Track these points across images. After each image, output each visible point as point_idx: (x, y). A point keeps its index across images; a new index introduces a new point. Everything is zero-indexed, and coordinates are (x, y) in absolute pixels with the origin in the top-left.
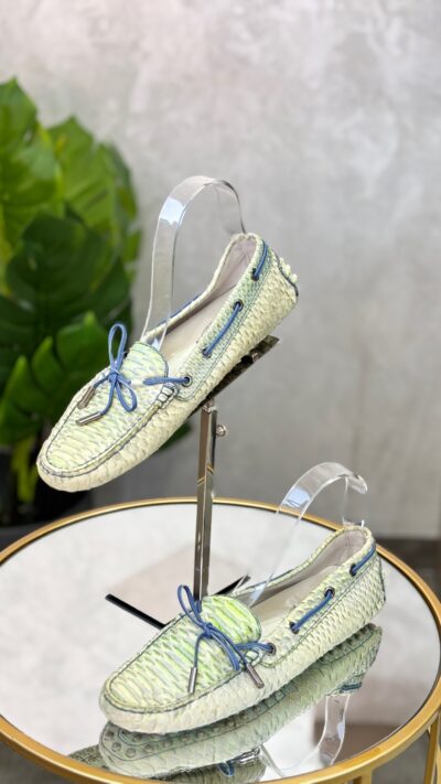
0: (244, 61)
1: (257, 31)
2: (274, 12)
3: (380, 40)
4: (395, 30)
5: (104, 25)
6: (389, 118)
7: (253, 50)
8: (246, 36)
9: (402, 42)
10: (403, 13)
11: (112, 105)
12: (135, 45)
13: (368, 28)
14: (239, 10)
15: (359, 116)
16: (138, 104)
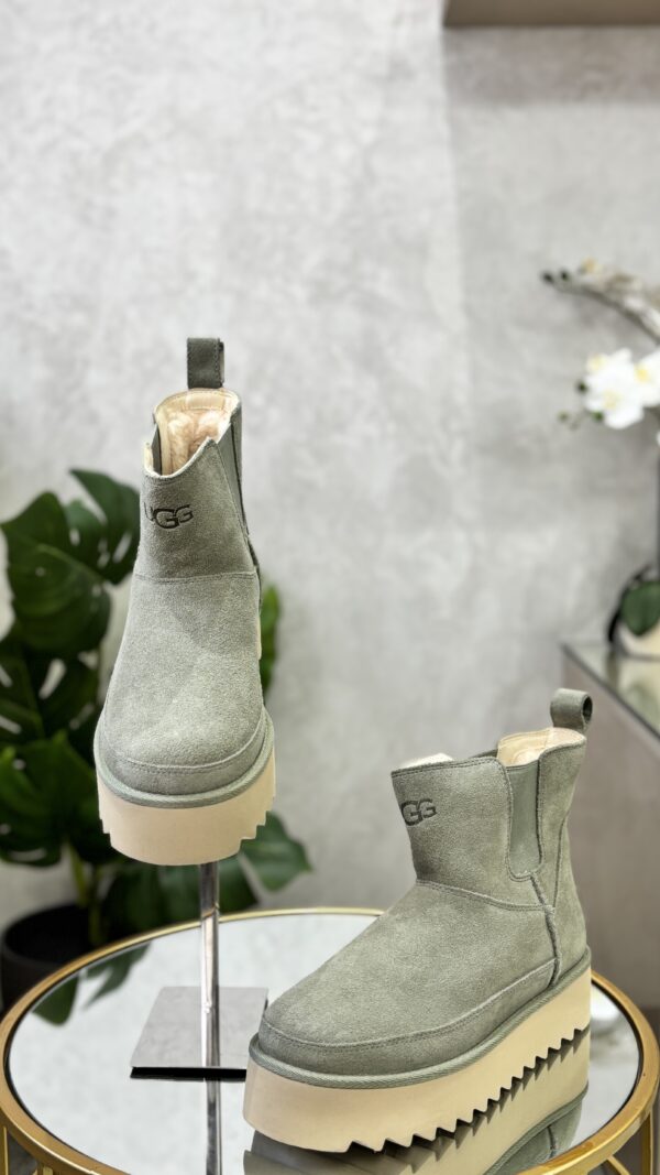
0: (309, 485)
1: (321, 456)
2: (338, 439)
3: (444, 460)
4: (458, 448)
6: (460, 537)
7: (318, 475)
8: (310, 461)
9: (466, 461)
10: (464, 433)
13: (431, 449)
14: (302, 438)
15: (429, 535)
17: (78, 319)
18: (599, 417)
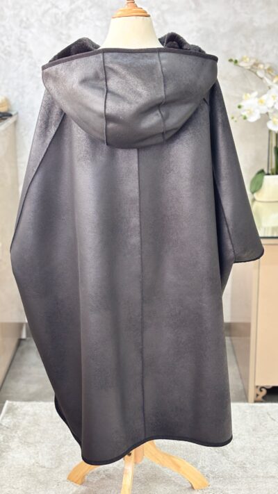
18: (245, 118)
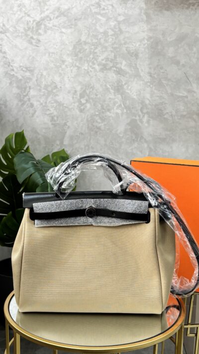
0: (99, 128)
1: (103, 119)
2: (108, 113)
3: (141, 121)
4: (146, 118)
5: (55, 118)
6: (146, 145)
7: (102, 125)
8: (99, 121)
9: (148, 122)
10: (147, 113)
11: (58, 142)
12: (65, 124)
13: (137, 118)
14: (97, 113)
15: (136, 145)
16: (66, 142)
17: (28, 74)
